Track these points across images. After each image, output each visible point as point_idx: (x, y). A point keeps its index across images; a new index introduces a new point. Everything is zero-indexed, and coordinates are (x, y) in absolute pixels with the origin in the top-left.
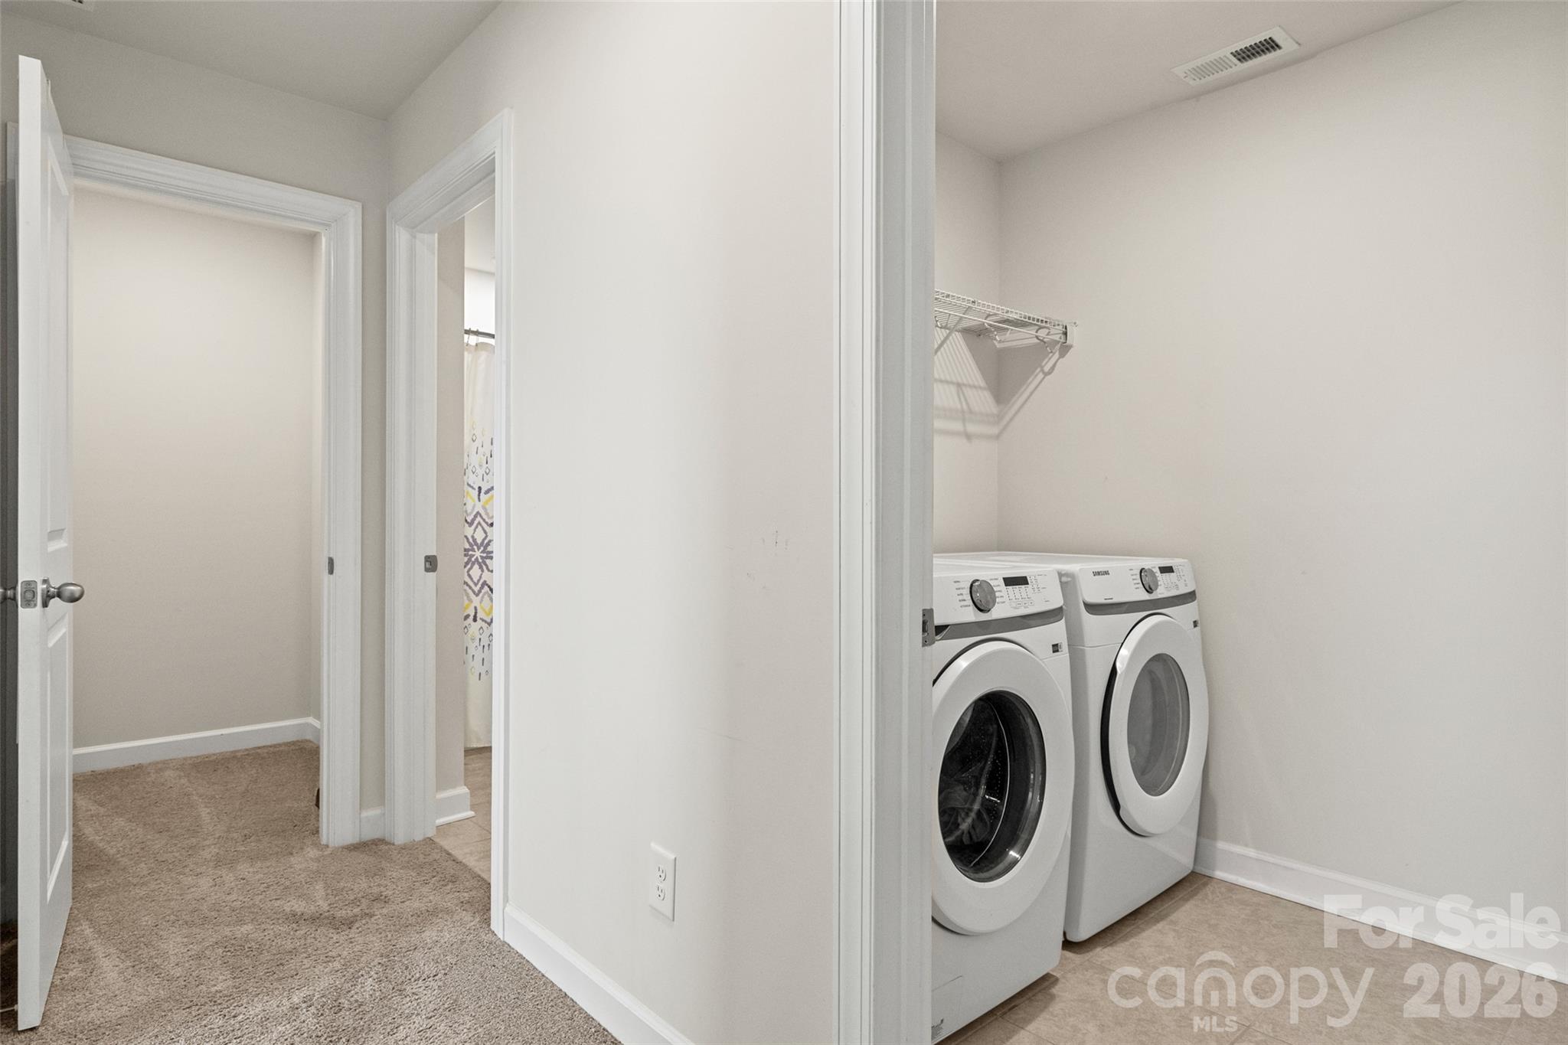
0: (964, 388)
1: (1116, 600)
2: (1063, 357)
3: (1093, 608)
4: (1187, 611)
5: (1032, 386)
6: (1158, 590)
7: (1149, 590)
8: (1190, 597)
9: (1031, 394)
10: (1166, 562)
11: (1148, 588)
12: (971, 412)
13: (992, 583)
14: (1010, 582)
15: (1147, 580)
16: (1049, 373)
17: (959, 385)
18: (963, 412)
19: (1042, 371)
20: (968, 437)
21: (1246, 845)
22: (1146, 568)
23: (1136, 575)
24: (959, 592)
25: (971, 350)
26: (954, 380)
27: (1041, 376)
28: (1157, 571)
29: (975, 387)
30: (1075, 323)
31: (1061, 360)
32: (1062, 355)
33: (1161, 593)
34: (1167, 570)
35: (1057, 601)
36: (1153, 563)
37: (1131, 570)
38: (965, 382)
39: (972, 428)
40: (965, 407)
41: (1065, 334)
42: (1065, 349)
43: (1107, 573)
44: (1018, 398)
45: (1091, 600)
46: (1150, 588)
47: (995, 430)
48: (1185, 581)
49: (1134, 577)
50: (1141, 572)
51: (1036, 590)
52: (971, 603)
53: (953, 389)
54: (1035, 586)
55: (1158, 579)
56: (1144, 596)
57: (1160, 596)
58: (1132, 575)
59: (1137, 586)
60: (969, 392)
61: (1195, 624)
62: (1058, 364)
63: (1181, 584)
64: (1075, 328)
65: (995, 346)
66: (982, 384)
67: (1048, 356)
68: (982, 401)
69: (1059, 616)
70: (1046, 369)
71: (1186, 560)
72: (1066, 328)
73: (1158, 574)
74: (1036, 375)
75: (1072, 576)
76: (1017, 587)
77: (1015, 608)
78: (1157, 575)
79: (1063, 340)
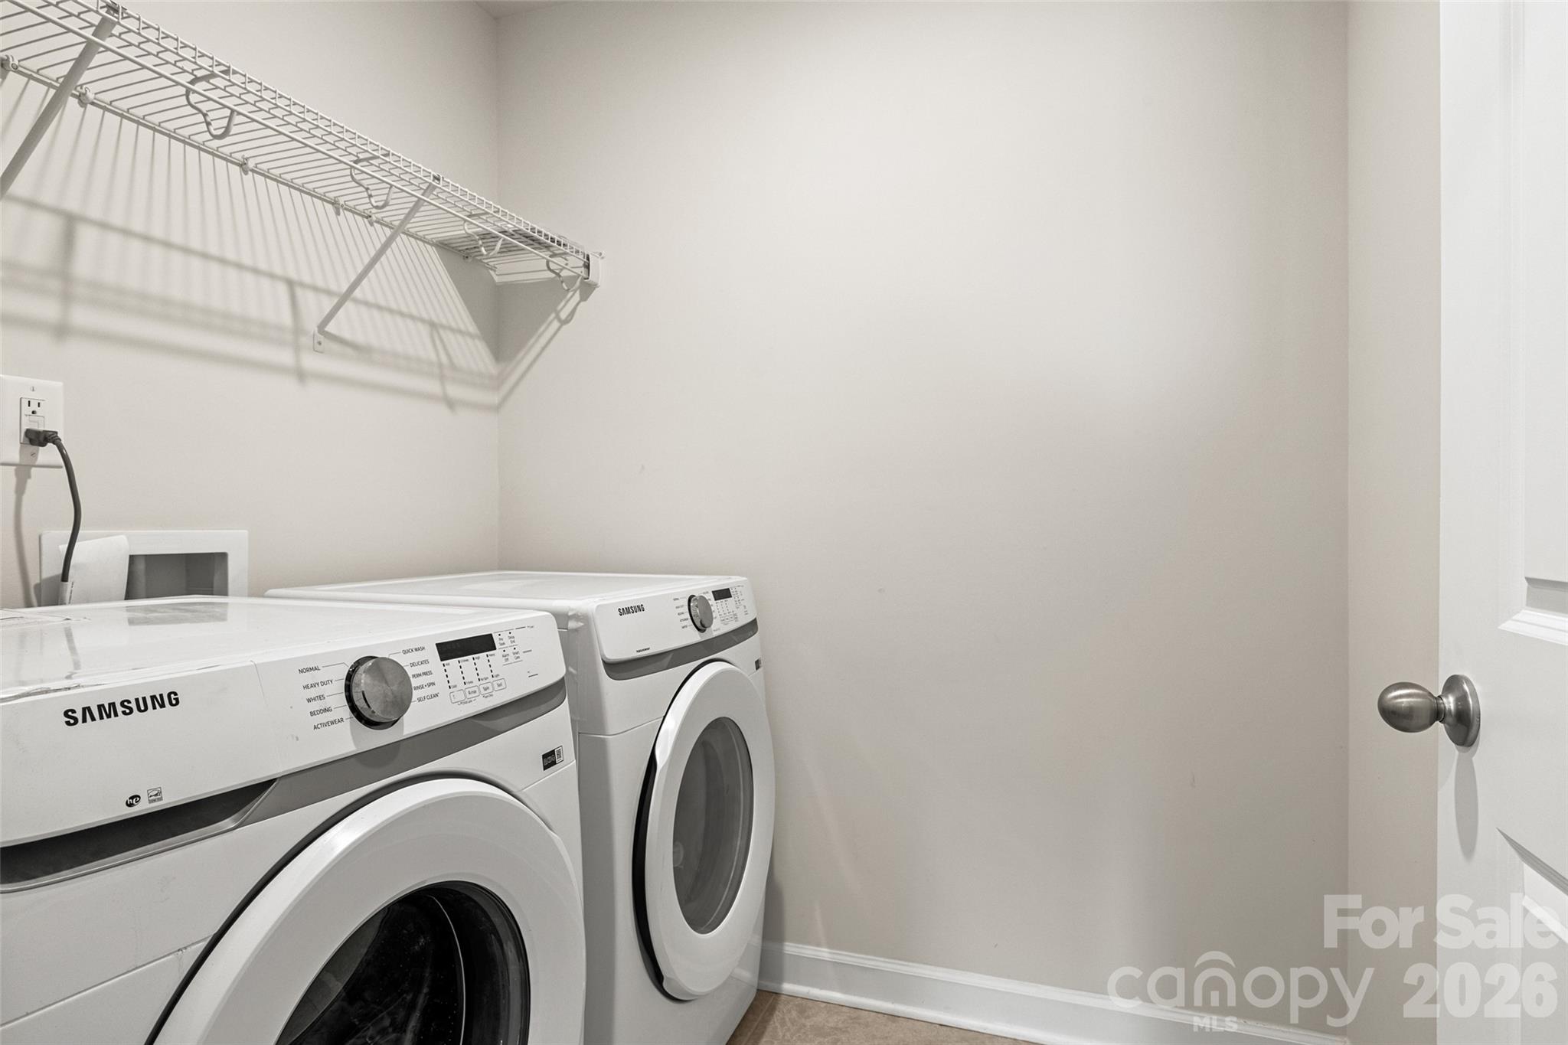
0: (441, 332)
1: (655, 649)
2: (585, 300)
3: (619, 669)
4: (748, 649)
5: (543, 341)
6: (712, 626)
7: (701, 628)
8: (751, 627)
9: (543, 349)
10: (720, 583)
11: (699, 625)
12: (453, 366)
13: (404, 661)
14: (449, 650)
15: (696, 611)
16: (567, 321)
17: (433, 325)
18: (440, 365)
19: (558, 317)
20: (451, 404)
21: (818, 945)
22: (697, 595)
23: (682, 606)
24: (313, 693)
25: (451, 273)
26: (425, 316)
27: (556, 324)
28: (710, 597)
29: (460, 332)
30: (601, 254)
31: (582, 303)
32: (584, 297)
33: (717, 628)
34: (722, 594)
35: (554, 670)
36: (704, 585)
37: (675, 599)
38: (444, 322)
39: (455, 391)
40: (444, 359)
41: (587, 266)
42: (587, 288)
43: (640, 608)
44: (525, 354)
45: (613, 655)
46: (703, 626)
47: (494, 398)
48: (745, 607)
49: (680, 610)
50: (689, 601)
51: (512, 658)
52: (346, 712)
53: (424, 330)
54: (510, 651)
55: (713, 608)
56: (695, 637)
57: (716, 634)
58: (677, 607)
59: (685, 623)
60: (448, 336)
61: (758, 664)
62: (579, 307)
63: (740, 612)
64: (600, 261)
65: (494, 281)
66: (472, 328)
67: (565, 296)
68: (474, 354)
69: (559, 696)
70: (563, 315)
71: (745, 579)
72: (588, 259)
73: (712, 601)
74: (551, 322)
75: (584, 618)
76: (470, 657)
77: (462, 702)
78: (710, 603)
79: (584, 275)
